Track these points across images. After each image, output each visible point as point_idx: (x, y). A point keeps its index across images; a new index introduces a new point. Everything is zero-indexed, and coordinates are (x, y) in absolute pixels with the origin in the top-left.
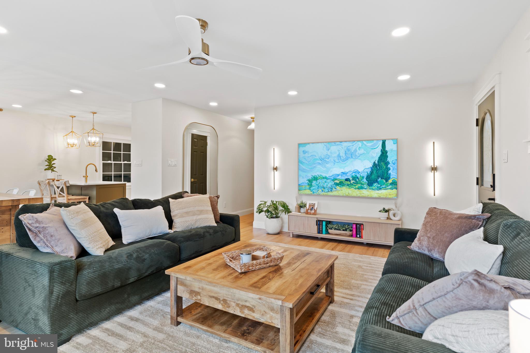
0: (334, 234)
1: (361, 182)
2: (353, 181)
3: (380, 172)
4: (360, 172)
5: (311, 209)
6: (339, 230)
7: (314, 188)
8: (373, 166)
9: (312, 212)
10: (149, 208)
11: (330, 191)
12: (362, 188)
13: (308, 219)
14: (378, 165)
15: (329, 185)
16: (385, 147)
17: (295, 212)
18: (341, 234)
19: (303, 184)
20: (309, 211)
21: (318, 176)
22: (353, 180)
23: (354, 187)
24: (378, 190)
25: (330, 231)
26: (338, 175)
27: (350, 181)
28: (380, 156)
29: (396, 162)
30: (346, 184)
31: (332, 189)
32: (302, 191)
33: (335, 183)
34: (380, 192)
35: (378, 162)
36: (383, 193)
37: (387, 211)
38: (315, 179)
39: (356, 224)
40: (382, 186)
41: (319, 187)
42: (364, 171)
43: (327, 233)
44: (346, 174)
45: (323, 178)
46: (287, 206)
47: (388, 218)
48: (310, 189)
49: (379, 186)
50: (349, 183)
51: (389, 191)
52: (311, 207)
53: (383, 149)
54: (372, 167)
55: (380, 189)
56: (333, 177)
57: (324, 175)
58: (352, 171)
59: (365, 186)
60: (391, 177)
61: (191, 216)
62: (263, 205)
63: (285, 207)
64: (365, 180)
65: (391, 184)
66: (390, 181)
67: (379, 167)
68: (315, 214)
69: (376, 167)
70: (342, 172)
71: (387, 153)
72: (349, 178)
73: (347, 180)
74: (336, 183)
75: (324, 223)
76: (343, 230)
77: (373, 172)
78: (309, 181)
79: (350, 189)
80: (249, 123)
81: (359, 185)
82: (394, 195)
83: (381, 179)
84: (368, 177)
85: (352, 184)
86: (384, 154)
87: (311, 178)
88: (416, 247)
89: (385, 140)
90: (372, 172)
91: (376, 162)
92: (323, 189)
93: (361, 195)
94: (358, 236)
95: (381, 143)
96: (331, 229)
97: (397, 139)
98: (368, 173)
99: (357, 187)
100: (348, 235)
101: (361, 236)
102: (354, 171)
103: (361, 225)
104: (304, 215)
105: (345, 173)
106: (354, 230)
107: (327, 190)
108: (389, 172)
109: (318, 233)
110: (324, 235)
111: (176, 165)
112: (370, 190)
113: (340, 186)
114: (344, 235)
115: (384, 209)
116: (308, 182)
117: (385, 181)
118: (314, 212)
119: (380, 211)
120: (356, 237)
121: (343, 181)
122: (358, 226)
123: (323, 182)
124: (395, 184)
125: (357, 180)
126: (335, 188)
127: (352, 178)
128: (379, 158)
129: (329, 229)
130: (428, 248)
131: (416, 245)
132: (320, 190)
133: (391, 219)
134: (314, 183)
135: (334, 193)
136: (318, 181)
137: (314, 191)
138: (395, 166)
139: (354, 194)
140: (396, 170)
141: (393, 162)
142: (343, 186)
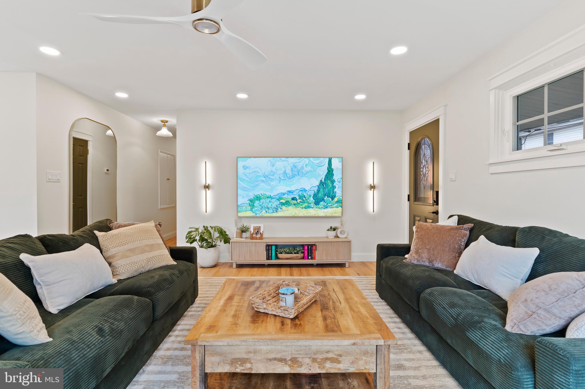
0: (285, 258)
1: (308, 201)
2: (300, 200)
3: (326, 190)
4: (306, 191)
5: (256, 233)
6: (289, 254)
7: (256, 209)
8: (320, 185)
9: (257, 236)
10: (74, 249)
11: (275, 211)
12: (309, 207)
13: (255, 245)
14: (325, 183)
15: (274, 206)
16: (331, 165)
17: (236, 238)
18: (292, 257)
19: (243, 205)
20: (254, 235)
21: (261, 195)
22: (300, 198)
23: (301, 207)
24: (324, 209)
25: (280, 256)
26: (284, 194)
27: (297, 200)
28: (327, 174)
29: (341, 181)
30: (293, 203)
31: (277, 209)
32: (242, 213)
33: (280, 203)
34: (326, 210)
35: (325, 180)
36: (329, 212)
37: (334, 229)
38: (258, 198)
39: (308, 245)
40: (328, 205)
41: (262, 207)
42: (311, 190)
43: (277, 258)
44: (293, 193)
45: (268, 197)
46: (225, 232)
47: (337, 237)
48: (251, 210)
49: (326, 204)
50: (295, 202)
51: (335, 209)
52: (256, 231)
53: (329, 167)
54: (318, 185)
55: (327, 207)
56: (278, 196)
57: (268, 194)
58: (299, 189)
59: (312, 205)
60: (337, 195)
61: (139, 254)
62: (195, 233)
63: (223, 233)
64: (312, 199)
65: (337, 202)
66: (336, 199)
67: (326, 186)
68: (261, 238)
69: (323, 185)
70: (288, 191)
71: (333, 171)
72: (295, 197)
73: (293, 199)
74: (282, 202)
75: (274, 248)
76: (295, 253)
77: (320, 190)
78: (251, 201)
79: (297, 209)
80: (158, 129)
81: (306, 204)
82: (339, 213)
83: (328, 197)
84: (315, 196)
85: (299, 204)
86: (330, 172)
87: (252, 198)
88: (414, 260)
89: (331, 158)
90: (318, 191)
91: (323, 180)
92: (267, 210)
93: (308, 215)
94: (310, 258)
95: (327, 160)
96: (281, 253)
97: (342, 158)
98: (315, 191)
99: (304, 206)
100: (299, 258)
101: (313, 257)
102: (301, 190)
103: (312, 245)
104: (249, 240)
105: (292, 191)
106: (306, 252)
107: (272, 211)
108: (335, 190)
109: (267, 260)
110: (274, 261)
111: (59, 181)
112: (317, 209)
113: (286, 205)
114: (296, 258)
115: (331, 228)
116: (249, 202)
117: (331, 200)
118: (260, 236)
119: (328, 230)
120: (308, 259)
121: (289, 200)
122: (310, 247)
123: (267, 201)
124: (340, 202)
125: (304, 199)
126: (281, 208)
127: (298, 197)
128: (326, 176)
129: (279, 253)
130: (429, 259)
131: (414, 258)
132: (264, 211)
133: (338, 237)
134: (257, 203)
135: (280, 214)
136: (262, 201)
137: (257, 212)
138: (340, 184)
139: (301, 214)
140: (341, 189)
141: (339, 180)
142: (289, 205)
